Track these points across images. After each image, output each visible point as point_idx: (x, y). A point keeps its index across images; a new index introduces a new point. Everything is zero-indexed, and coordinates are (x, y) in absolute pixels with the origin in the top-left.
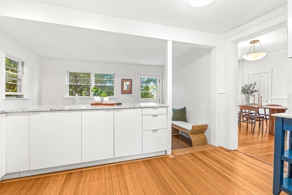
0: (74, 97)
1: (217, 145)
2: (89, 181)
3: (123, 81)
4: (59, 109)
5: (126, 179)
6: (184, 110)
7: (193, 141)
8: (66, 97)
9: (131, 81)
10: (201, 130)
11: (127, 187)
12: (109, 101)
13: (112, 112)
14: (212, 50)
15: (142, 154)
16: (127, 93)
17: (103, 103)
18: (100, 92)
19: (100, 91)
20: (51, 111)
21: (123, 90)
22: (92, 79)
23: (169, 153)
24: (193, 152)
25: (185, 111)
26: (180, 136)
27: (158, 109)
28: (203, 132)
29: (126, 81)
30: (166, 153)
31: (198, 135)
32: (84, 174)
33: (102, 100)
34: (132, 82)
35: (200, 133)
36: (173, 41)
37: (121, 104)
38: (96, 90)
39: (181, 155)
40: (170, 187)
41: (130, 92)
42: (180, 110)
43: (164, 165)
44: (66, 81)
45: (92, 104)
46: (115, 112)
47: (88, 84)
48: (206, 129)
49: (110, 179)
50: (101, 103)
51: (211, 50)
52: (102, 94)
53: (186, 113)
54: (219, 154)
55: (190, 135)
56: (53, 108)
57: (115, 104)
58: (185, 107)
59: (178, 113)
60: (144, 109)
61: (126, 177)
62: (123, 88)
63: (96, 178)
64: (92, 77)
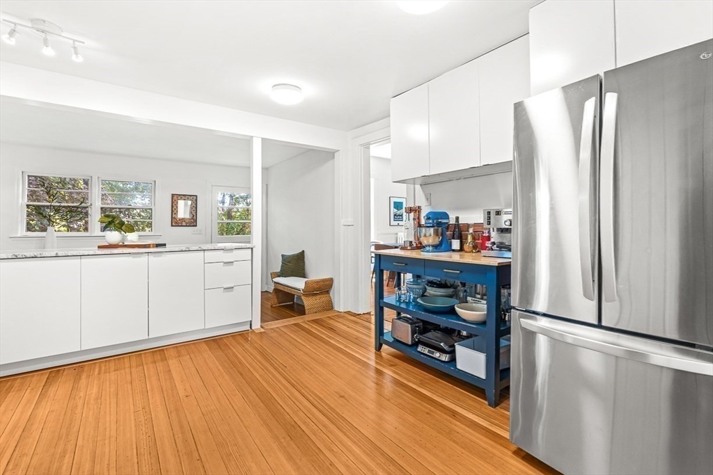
0: (43, 234)
1: (342, 310)
2: (99, 373)
3: (175, 198)
4: (32, 255)
5: (172, 368)
6: (301, 257)
7: (306, 308)
8: (19, 235)
9: (194, 198)
10: (325, 288)
11: (170, 371)
12: (139, 239)
13: (144, 259)
14: (336, 154)
15: (204, 330)
16: (184, 224)
17: (125, 244)
18: (118, 223)
19: (118, 221)
20: (16, 258)
21: (174, 218)
22: (93, 191)
23: (257, 325)
24: (299, 322)
25: (304, 258)
26: (295, 306)
27: (235, 251)
28: (328, 292)
29: (183, 198)
30: (251, 327)
31: (318, 297)
32: (86, 369)
33: (124, 239)
34: (196, 200)
35: (321, 293)
36: (262, 138)
37: (165, 245)
38: (110, 220)
39: (278, 328)
40: (240, 363)
41: (192, 222)
42: (293, 256)
43: (247, 346)
44: (20, 198)
45: (99, 247)
46: (151, 257)
47: (83, 205)
48: (331, 286)
49: (141, 367)
50: (121, 244)
51: (334, 153)
52: (123, 228)
53: (304, 262)
54: (340, 320)
55: (303, 298)
56: (20, 254)
57: (151, 246)
58: (303, 251)
59: (289, 262)
60: (206, 253)
61: (170, 362)
62: (176, 214)
63: (112, 369)
64: (93, 189)
